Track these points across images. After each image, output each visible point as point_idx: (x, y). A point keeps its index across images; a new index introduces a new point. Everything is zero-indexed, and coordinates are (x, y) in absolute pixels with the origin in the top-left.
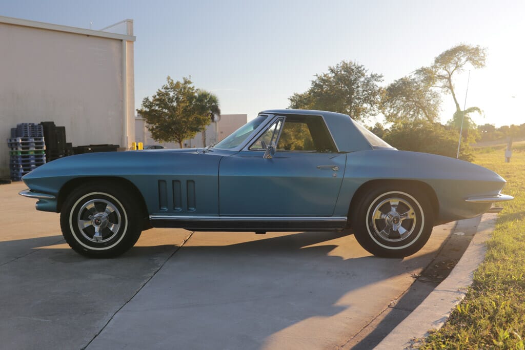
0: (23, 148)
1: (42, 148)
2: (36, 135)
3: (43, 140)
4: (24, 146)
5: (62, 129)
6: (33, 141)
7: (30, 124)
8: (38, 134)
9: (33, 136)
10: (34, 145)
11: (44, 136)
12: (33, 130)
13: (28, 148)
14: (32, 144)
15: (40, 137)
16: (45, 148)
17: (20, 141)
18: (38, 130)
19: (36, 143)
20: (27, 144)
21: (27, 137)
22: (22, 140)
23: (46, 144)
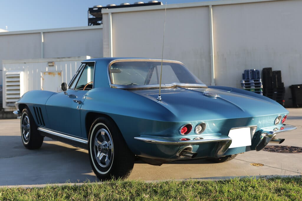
0: (246, 87)
1: (260, 86)
2: (256, 78)
3: (261, 81)
4: (247, 86)
5: (279, 73)
6: (253, 82)
7: (251, 70)
8: (257, 77)
9: (253, 78)
10: (254, 84)
11: (261, 79)
12: (253, 75)
13: (250, 87)
14: (252, 84)
15: (258, 79)
16: (262, 87)
17: (244, 82)
18: (256, 74)
19: (255, 84)
20: (249, 84)
21: (249, 79)
22: (245, 81)
23: (262, 84)
